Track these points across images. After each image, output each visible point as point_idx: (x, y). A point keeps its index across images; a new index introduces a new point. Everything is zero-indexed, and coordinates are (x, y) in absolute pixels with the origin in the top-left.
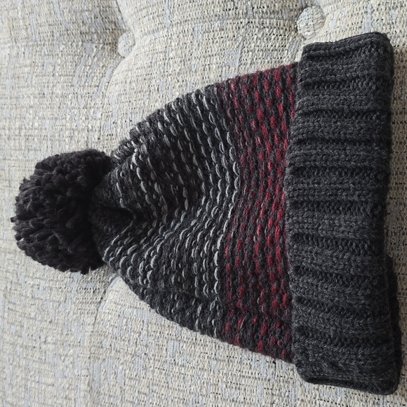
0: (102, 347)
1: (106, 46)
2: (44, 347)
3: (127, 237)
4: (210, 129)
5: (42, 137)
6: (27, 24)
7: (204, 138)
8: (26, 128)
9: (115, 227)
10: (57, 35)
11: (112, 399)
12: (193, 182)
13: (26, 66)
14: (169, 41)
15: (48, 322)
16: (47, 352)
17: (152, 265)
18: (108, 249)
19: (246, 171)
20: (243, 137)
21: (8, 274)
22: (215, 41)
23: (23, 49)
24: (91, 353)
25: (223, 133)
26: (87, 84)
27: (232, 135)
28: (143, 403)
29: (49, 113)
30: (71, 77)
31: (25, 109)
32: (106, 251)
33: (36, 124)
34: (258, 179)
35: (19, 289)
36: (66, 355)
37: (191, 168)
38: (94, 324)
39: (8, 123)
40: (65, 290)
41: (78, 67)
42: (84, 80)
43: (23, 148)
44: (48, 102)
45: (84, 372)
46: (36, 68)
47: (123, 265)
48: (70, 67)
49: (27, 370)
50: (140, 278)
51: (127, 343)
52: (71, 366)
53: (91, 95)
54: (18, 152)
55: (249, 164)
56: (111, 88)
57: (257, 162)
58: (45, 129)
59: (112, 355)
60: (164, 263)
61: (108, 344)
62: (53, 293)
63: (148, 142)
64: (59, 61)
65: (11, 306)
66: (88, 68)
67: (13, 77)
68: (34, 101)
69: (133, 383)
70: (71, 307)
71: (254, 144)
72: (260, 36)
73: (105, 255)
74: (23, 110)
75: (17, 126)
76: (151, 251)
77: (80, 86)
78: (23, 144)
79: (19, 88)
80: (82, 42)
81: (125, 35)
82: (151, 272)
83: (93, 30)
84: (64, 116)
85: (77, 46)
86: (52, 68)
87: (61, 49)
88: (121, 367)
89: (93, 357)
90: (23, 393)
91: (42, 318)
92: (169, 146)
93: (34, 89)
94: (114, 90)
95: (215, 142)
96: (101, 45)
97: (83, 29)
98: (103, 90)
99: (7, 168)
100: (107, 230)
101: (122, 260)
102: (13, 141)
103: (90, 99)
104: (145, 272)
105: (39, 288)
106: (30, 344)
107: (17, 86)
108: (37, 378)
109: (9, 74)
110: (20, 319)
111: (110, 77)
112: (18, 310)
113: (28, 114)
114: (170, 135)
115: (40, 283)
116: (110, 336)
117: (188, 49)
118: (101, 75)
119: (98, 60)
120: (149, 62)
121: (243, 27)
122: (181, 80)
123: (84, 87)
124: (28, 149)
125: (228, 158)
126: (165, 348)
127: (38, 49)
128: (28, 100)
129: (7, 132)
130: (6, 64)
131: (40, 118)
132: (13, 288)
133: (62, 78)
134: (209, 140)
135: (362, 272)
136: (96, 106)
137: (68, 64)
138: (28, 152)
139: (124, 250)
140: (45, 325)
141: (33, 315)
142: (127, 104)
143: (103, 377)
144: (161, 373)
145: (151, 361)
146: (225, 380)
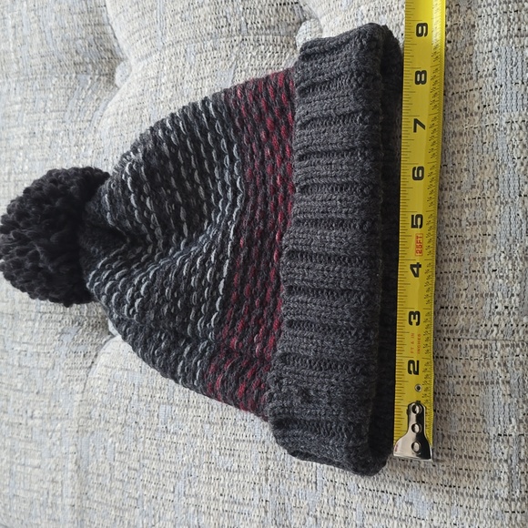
0: (91, 419)
2: (30, 422)
3: (116, 260)
4: (216, 140)
7: (208, 150)
8: (15, 173)
9: (104, 248)
11: (101, 478)
12: (193, 201)
15: (35, 393)
16: (34, 429)
17: (142, 291)
18: (93, 273)
19: (251, 186)
20: (252, 149)
23: (14, 85)
24: (79, 426)
25: (230, 144)
27: (240, 148)
28: (133, 481)
32: (91, 275)
34: (265, 195)
35: (5, 357)
36: (54, 431)
37: (192, 186)
38: (83, 392)
44: (39, 142)
45: (72, 449)
47: (109, 290)
49: (12, 451)
50: (126, 306)
51: (117, 411)
52: (58, 443)
55: (255, 179)
57: (264, 176)
59: (101, 426)
60: (157, 291)
61: (97, 414)
62: (41, 358)
63: (145, 150)
69: (123, 457)
70: (59, 374)
71: (263, 155)
73: (90, 279)
74: (13, 153)
76: (143, 276)
77: (71, 122)
79: (9, 128)
82: (140, 299)
84: (54, 157)
88: (110, 440)
89: (81, 431)
91: (29, 389)
92: (168, 155)
95: (220, 155)
100: (94, 251)
101: (108, 285)
104: (133, 300)
105: (26, 355)
106: (16, 421)
107: (7, 126)
108: (23, 460)
110: (6, 391)
113: (18, 157)
114: (170, 144)
115: (27, 348)
116: (99, 405)
125: (232, 172)
126: (156, 414)
133: (54, 114)
134: (214, 153)
135: (352, 284)
139: (112, 274)
140: (31, 396)
141: (19, 386)
143: (91, 453)
144: (152, 444)
145: (142, 431)
146: (218, 446)
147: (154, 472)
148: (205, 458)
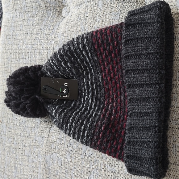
0: (51, 148)
1: (57, 13)
2: (24, 148)
5: (26, 53)
6: (21, 2)
8: (19, 49)
10: (35, 7)
11: (55, 172)
13: (20, 21)
14: (87, 9)
15: (26, 137)
16: (25, 151)
21: (8, 115)
22: (108, 8)
23: (19, 14)
24: (46, 151)
26: (48, 29)
28: (70, 174)
29: (30, 42)
30: (40, 26)
31: (19, 40)
33: (24, 47)
35: (13, 122)
36: (34, 152)
38: (48, 137)
39: (11, 47)
40: (35, 122)
41: (44, 22)
42: (46, 27)
43: (17, 58)
44: (30, 37)
45: (43, 160)
46: (25, 22)
48: (40, 22)
49: (16, 159)
51: (63, 146)
52: (36, 157)
53: (49, 34)
54: (15, 60)
56: (59, 31)
58: (28, 49)
59: (56, 151)
61: (54, 146)
62: (29, 123)
64: (35, 19)
65: (9, 130)
66: (48, 22)
67: (14, 26)
68: (23, 37)
69: (65, 164)
70: (37, 130)
72: (129, 6)
74: (18, 41)
75: (15, 48)
77: (45, 30)
78: (17, 56)
79: (16, 31)
80: (46, 10)
81: (65, 8)
83: (51, 5)
84: (37, 43)
85: (43, 12)
86: (32, 22)
87: (36, 13)
88: (60, 157)
89: (47, 153)
90: (13, 170)
91: (24, 135)
93: (23, 31)
94: (60, 31)
96: (54, 12)
97: (47, 5)
98: (55, 31)
99: (9, 67)
102: (13, 55)
103: (49, 35)
105: (22, 121)
106: (18, 147)
107: (15, 30)
108: (20, 162)
109: (12, 25)
110: (13, 135)
111: (59, 26)
112: (12, 131)
113: (20, 43)
115: (23, 119)
116: (55, 143)
117: (95, 12)
118: (54, 25)
119: (53, 18)
120: (77, 18)
121: (121, 2)
122: (91, 26)
123: (46, 30)
124: (20, 58)
126: (81, 148)
127: (26, 14)
128: (21, 36)
129: (10, 51)
130: (11, 20)
131: (25, 44)
132: (10, 121)
133: (36, 26)
136: (52, 39)
137: (39, 20)
138: (20, 59)
140: (25, 138)
141: (19, 134)
142: (66, 37)
143: (51, 162)
144: (79, 160)
145: (74, 154)
146: (109, 162)
147: (79, 171)
148: (103, 167)
